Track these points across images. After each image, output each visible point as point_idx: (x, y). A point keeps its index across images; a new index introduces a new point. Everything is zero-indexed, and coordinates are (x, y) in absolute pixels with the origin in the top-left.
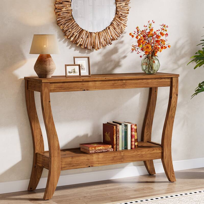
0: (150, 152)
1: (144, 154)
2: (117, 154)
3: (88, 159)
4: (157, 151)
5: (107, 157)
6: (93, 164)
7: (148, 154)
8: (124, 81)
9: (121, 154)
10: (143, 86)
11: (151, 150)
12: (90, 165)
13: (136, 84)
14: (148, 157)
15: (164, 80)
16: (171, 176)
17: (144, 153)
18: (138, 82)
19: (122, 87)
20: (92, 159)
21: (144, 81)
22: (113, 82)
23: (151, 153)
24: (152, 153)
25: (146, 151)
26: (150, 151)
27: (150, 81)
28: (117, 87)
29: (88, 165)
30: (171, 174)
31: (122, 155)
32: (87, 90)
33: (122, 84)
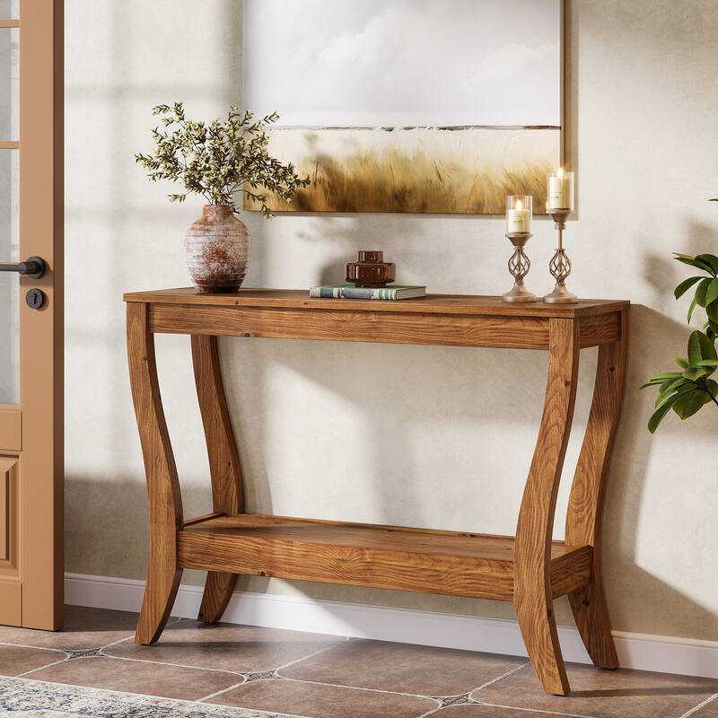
0: (466, 570)
1: (445, 572)
2: (351, 554)
3: (260, 551)
4: (492, 571)
5: (319, 555)
6: (274, 568)
7: (461, 575)
8: (373, 318)
9: (363, 554)
10: (440, 339)
11: (468, 564)
12: (264, 570)
13: (415, 329)
14: (460, 587)
15: (517, 324)
16: (544, 672)
17: (444, 569)
18: (421, 323)
19: (366, 337)
20: (270, 553)
21: (445, 321)
22: (336, 316)
23: (469, 575)
24: (473, 574)
25: (450, 562)
26: (464, 567)
27: (465, 323)
28: (349, 336)
29: (257, 569)
30: (543, 663)
31: (369, 560)
32: (257, 336)
33: (365, 325)
